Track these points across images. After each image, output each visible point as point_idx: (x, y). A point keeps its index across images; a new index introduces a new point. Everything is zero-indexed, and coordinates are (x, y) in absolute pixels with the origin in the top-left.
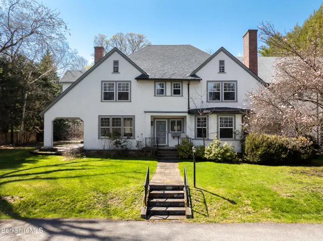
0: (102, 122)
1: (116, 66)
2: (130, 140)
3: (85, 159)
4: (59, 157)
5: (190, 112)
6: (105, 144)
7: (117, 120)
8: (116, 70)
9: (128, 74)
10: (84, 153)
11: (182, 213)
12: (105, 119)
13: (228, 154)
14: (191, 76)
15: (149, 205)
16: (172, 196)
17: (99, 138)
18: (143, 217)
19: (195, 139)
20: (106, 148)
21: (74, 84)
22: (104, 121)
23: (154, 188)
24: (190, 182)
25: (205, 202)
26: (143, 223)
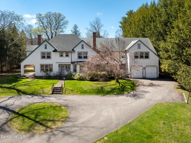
0: (41, 66)
1: (46, 46)
2: (51, 73)
3: (36, 80)
4: (27, 79)
5: (72, 63)
6: (43, 74)
7: (46, 66)
8: (46, 48)
9: (50, 49)
10: (36, 77)
11: (60, 93)
13: (81, 78)
14: (72, 50)
15: (53, 92)
16: (59, 90)
17: (40, 72)
18: (51, 94)
19: (73, 72)
20: (43, 76)
21: (33, 52)
22: (42, 66)
23: (54, 88)
24: (63, 86)
25: (66, 91)
26: (52, 95)
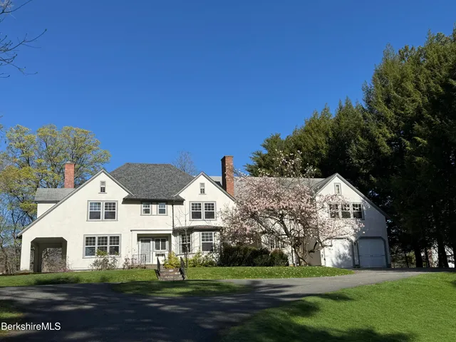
0: (87, 241)
1: (103, 186)
5: (175, 230)
8: (103, 190)
12: (91, 238)
14: (175, 197)
17: (83, 258)
